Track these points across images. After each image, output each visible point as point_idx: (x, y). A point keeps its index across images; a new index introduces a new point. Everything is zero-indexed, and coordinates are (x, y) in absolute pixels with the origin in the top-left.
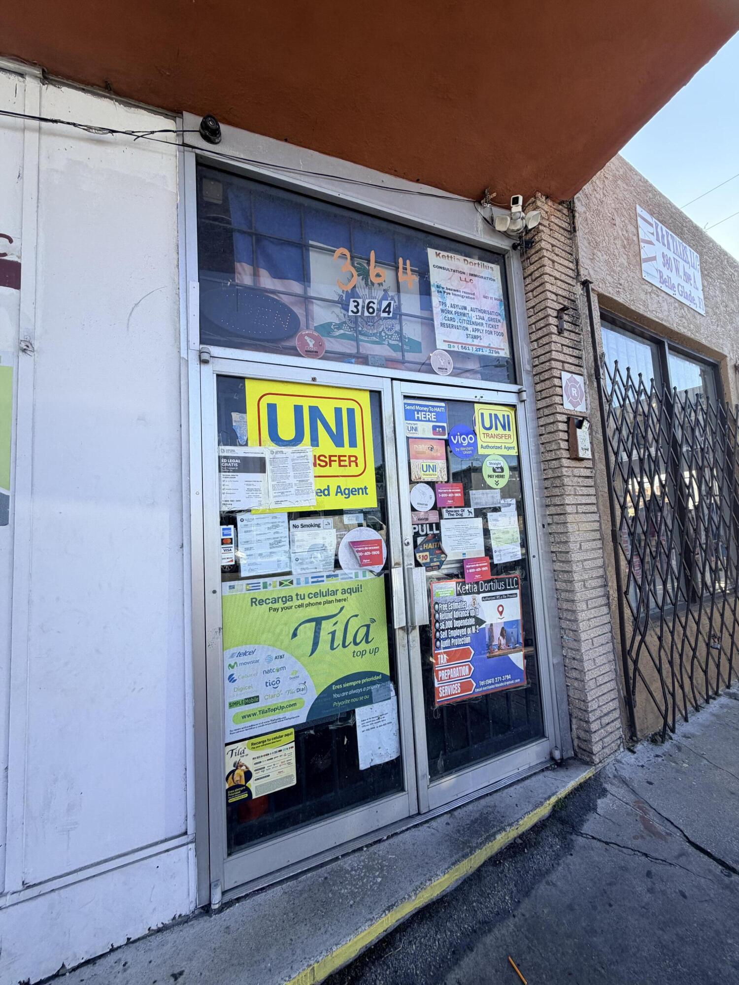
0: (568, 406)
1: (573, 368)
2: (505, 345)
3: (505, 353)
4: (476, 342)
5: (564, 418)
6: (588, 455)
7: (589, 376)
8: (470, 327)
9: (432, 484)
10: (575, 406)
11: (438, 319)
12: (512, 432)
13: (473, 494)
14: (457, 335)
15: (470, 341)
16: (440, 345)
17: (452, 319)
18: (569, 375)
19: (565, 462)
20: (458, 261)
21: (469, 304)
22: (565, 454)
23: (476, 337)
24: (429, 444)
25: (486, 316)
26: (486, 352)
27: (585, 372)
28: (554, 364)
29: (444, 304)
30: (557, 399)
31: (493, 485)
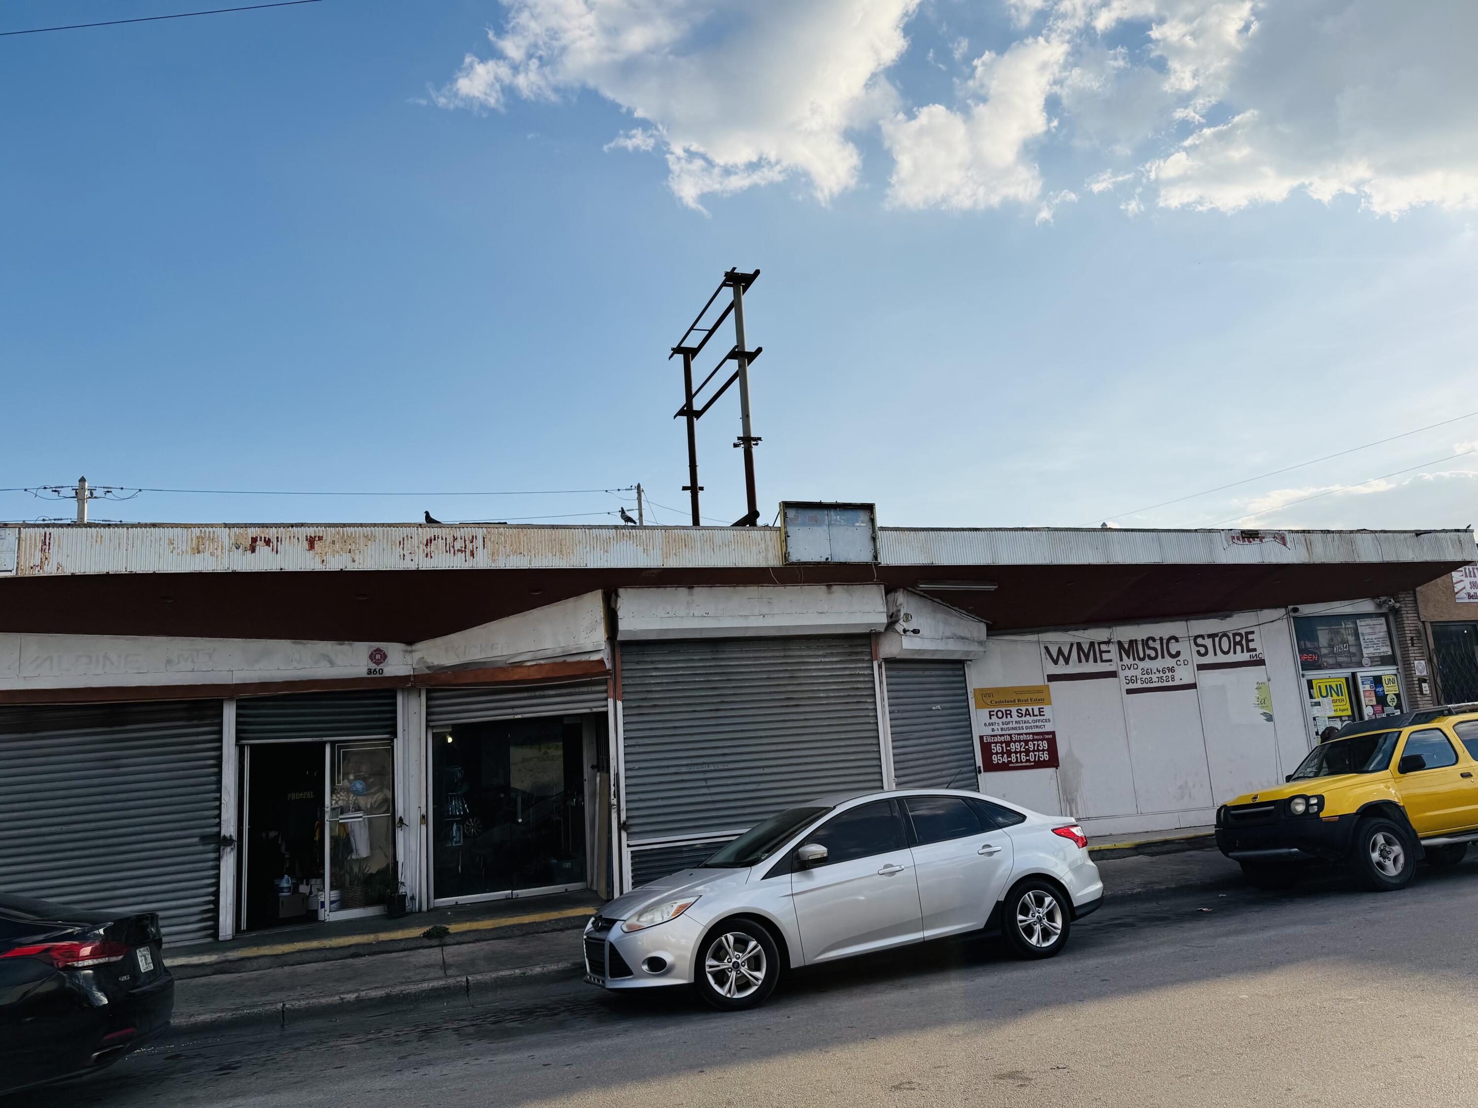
0: (1418, 674)
1: (1420, 658)
2: (1390, 650)
3: (1390, 653)
4: (1378, 651)
5: (1417, 679)
6: (1428, 692)
7: (1427, 660)
8: (1375, 646)
9: (1372, 706)
10: (1421, 673)
11: (1363, 645)
12: (1396, 685)
13: (1385, 708)
14: (1371, 650)
15: (1376, 651)
16: (1365, 655)
17: (1368, 645)
18: (1418, 661)
19: (1418, 696)
20: (1369, 621)
21: (1373, 637)
22: (1418, 692)
23: (1377, 649)
24: (1370, 692)
25: (1381, 640)
26: (1382, 654)
27: (1425, 658)
28: (1411, 658)
29: (1364, 639)
30: (1413, 672)
31: (1391, 705)
